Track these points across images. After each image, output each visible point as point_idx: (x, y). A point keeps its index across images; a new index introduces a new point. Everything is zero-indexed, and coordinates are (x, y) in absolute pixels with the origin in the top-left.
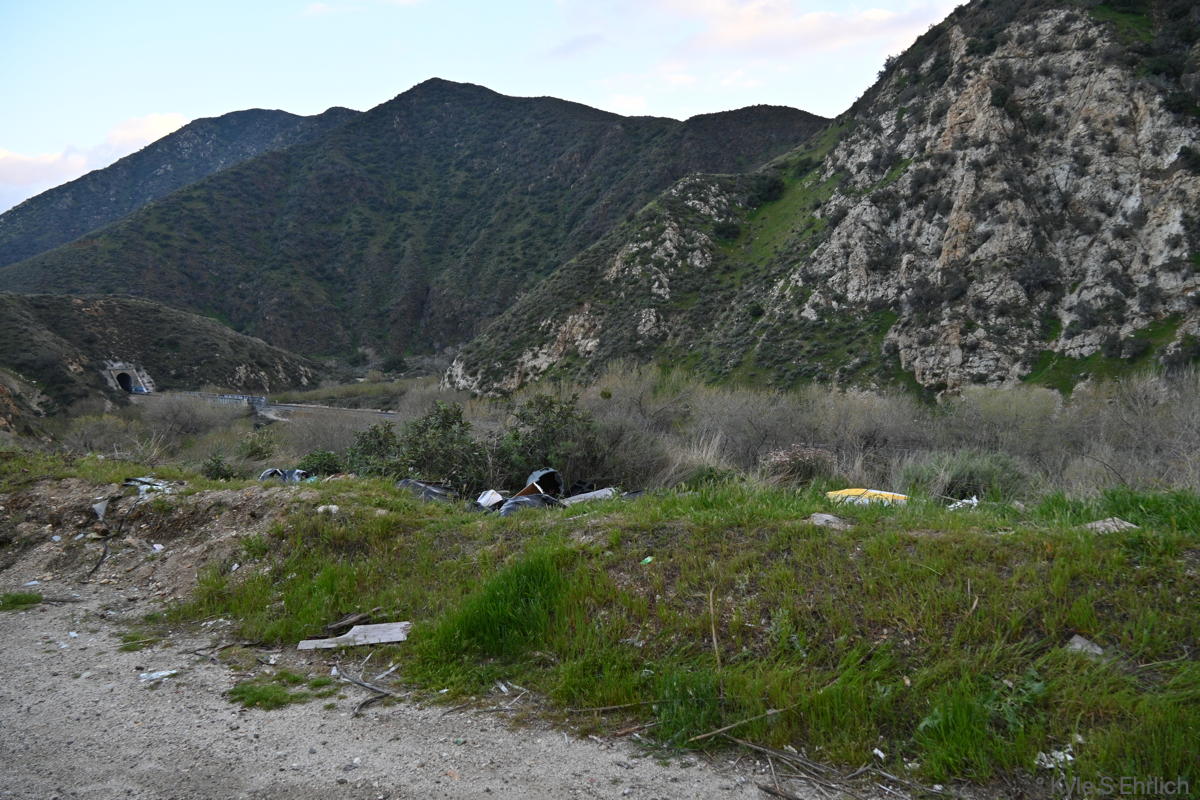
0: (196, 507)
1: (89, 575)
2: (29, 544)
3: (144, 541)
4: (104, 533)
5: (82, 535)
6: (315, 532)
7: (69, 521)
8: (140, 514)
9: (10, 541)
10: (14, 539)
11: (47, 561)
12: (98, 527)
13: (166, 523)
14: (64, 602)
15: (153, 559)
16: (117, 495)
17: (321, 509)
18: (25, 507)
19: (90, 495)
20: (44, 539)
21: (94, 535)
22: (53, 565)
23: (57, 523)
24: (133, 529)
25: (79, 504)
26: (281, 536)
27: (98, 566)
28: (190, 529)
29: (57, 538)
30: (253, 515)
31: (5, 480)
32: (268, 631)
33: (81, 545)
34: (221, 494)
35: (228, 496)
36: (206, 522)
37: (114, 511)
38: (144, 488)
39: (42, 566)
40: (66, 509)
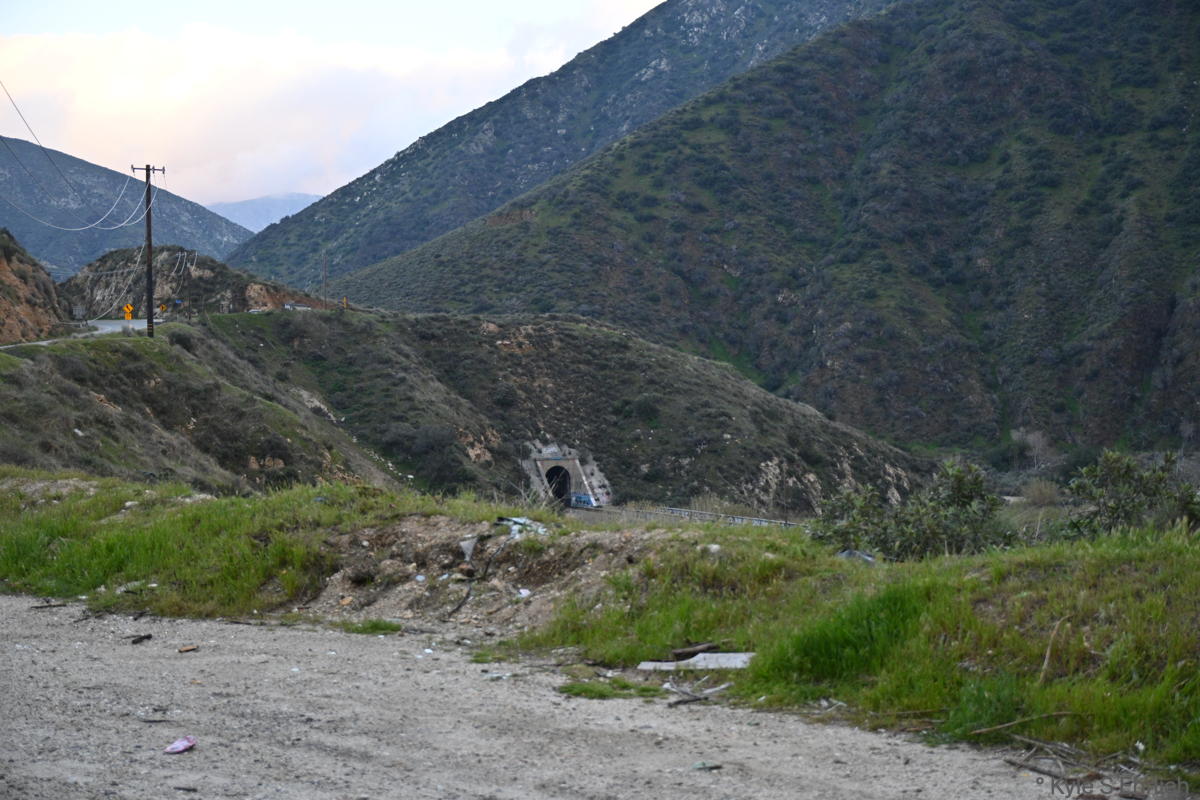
0: (569, 547)
1: (450, 615)
2: (391, 583)
3: (510, 586)
4: (470, 574)
5: (445, 577)
6: (684, 572)
7: (434, 561)
8: (509, 556)
9: (372, 579)
10: (377, 577)
11: (408, 600)
12: (464, 566)
13: (536, 567)
14: (422, 632)
15: (517, 602)
16: (486, 533)
17: (699, 548)
18: (390, 545)
19: (458, 533)
20: (407, 578)
21: (459, 576)
22: (415, 604)
23: (422, 563)
24: (501, 572)
25: (446, 542)
26: (650, 574)
27: (460, 607)
28: (560, 574)
29: (420, 578)
30: (630, 560)
31: (371, 515)
32: (612, 652)
33: (445, 585)
34: (598, 535)
35: (605, 537)
36: (577, 566)
37: (482, 551)
38: (516, 528)
39: (404, 605)
40: (432, 547)
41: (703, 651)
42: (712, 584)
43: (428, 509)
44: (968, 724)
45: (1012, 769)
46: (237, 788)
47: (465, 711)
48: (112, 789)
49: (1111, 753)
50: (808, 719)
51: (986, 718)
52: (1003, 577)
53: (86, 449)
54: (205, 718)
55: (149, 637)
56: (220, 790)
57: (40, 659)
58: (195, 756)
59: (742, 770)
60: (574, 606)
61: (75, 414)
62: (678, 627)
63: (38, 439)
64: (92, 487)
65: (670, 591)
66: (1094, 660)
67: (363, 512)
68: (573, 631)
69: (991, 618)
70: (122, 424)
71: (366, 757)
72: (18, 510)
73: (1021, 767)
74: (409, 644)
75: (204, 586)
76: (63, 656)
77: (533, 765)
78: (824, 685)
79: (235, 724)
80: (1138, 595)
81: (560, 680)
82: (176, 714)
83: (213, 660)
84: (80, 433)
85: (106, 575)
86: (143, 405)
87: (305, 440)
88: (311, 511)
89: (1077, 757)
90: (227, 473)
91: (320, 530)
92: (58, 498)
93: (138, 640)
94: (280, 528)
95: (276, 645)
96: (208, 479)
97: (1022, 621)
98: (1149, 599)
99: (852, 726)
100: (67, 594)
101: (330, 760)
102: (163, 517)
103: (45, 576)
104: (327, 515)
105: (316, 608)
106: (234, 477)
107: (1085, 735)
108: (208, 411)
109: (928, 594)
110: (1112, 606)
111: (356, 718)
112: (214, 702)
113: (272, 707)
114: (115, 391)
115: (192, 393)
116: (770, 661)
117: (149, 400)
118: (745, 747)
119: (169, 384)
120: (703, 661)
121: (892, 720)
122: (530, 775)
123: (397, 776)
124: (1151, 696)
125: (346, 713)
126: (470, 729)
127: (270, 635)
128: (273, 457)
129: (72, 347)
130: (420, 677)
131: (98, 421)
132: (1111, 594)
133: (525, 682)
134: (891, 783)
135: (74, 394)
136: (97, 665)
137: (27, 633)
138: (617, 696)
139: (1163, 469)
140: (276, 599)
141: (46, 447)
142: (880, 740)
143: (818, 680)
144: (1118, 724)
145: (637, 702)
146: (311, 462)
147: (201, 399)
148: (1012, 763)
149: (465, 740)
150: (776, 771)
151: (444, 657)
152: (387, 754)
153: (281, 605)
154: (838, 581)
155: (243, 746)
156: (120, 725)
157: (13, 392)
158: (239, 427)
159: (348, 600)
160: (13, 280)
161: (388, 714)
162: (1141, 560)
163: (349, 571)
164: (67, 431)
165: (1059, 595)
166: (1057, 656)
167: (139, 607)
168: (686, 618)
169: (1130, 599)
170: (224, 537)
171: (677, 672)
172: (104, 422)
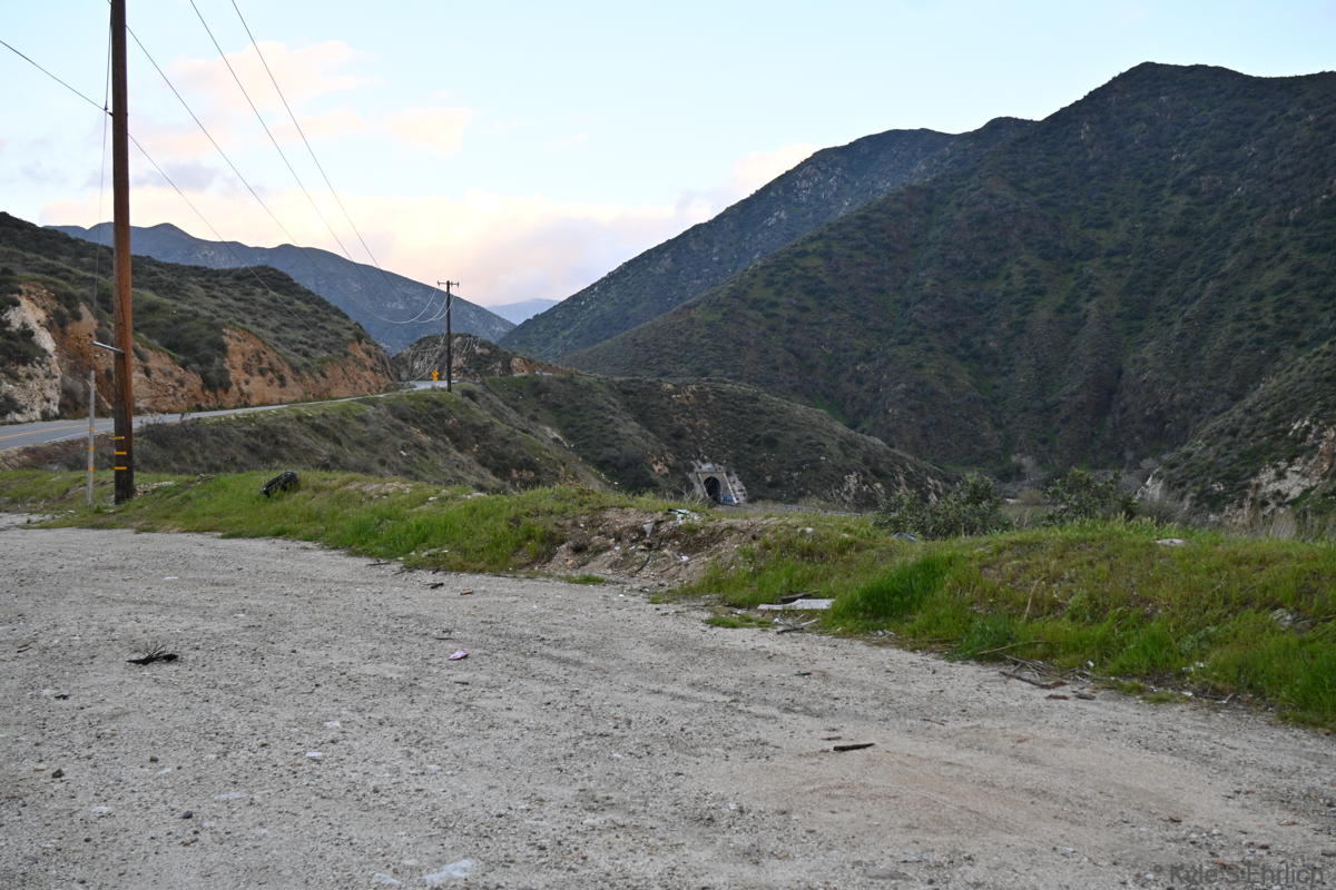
0: (714, 529)
1: (637, 572)
2: (598, 551)
3: (675, 554)
4: (649, 545)
5: (634, 547)
6: (789, 545)
7: (626, 537)
8: (675, 534)
9: (586, 548)
10: (589, 547)
11: (610, 562)
12: (646, 541)
13: (693, 542)
14: (618, 583)
15: (680, 565)
16: (661, 519)
17: (799, 530)
18: (598, 527)
19: (642, 519)
20: (609, 548)
22: (614, 565)
23: (619, 539)
24: (670, 545)
25: (634, 525)
26: (767, 547)
27: (643, 567)
28: (708, 547)
29: (617, 548)
30: (754, 538)
31: (586, 507)
32: (741, 598)
33: (633, 553)
34: (733, 521)
35: (739, 522)
36: (719, 541)
37: (657, 531)
38: (679, 516)
39: (606, 565)
40: (625, 528)
41: (801, 598)
42: (808, 554)
43: (622, 503)
44: (976, 648)
45: (1004, 678)
46: (495, 683)
47: (644, 635)
48: (413, 682)
49: (1071, 668)
50: (870, 643)
51: (988, 644)
52: (1000, 551)
53: (407, 463)
54: (476, 637)
55: (442, 584)
56: (484, 685)
57: (372, 598)
58: (468, 661)
59: (824, 676)
60: (716, 567)
61: (400, 442)
62: (784, 582)
63: (378, 457)
64: (408, 487)
65: (780, 558)
66: (1060, 606)
67: (581, 505)
68: (716, 584)
69: (992, 578)
70: (432, 449)
71: (578, 664)
72: (361, 502)
73: (1010, 676)
74: (609, 591)
75: (479, 552)
76: (385, 596)
77: (687, 670)
78: (880, 621)
79: (495, 641)
80: (1091, 563)
81: (706, 616)
82: (457, 634)
83: (482, 599)
84: (404, 454)
85: (416, 544)
86: (444, 436)
87: (548, 459)
88: (548, 504)
89: (1049, 671)
90: (498, 480)
91: (553, 516)
92: (386, 495)
93: (435, 586)
94: (527, 514)
95: (523, 591)
96: (485, 483)
97: (1013, 580)
98: (1098, 566)
99: (898, 648)
100: (391, 556)
101: (555, 666)
102: (453, 507)
103: (377, 544)
104: (558, 506)
105: (550, 567)
106: (503, 483)
107: (1054, 656)
108: (486, 440)
109: (950, 562)
110: (1073, 570)
111: (573, 638)
112: (482, 626)
113: (518, 631)
114: (425, 427)
115: (475, 428)
116: (844, 606)
117: (448, 432)
118: (828, 661)
119: (461, 422)
120: (800, 604)
121: (925, 644)
122: (685, 676)
123: (598, 676)
124: (1099, 631)
125: (567, 635)
126: (646, 645)
127: (520, 584)
128: (527, 470)
129: (400, 398)
130: (615, 612)
131: (416, 446)
132: (1073, 562)
133: (684, 616)
134: (924, 686)
135: (400, 428)
136: (408, 602)
137: (365, 581)
138: (742, 626)
139: (1111, 481)
140: (524, 561)
141: (383, 463)
142: (916, 657)
143: (876, 618)
144: (1076, 649)
145: (756, 630)
146: (552, 473)
147: (482, 432)
148: (1004, 674)
149: (644, 654)
150: (848, 677)
151: (632, 599)
152: (592, 662)
153: (528, 564)
154: (890, 553)
155: (500, 656)
156: (421, 641)
157: (362, 427)
158: (505, 450)
159: (570, 562)
160: (364, 355)
161: (593, 636)
162: (1093, 540)
163: (571, 543)
164: (396, 452)
165: (1037, 563)
166: (1035, 603)
167: (436, 565)
168: (790, 576)
169: (1086, 566)
170: (491, 520)
171: (784, 611)
172: (419, 447)
